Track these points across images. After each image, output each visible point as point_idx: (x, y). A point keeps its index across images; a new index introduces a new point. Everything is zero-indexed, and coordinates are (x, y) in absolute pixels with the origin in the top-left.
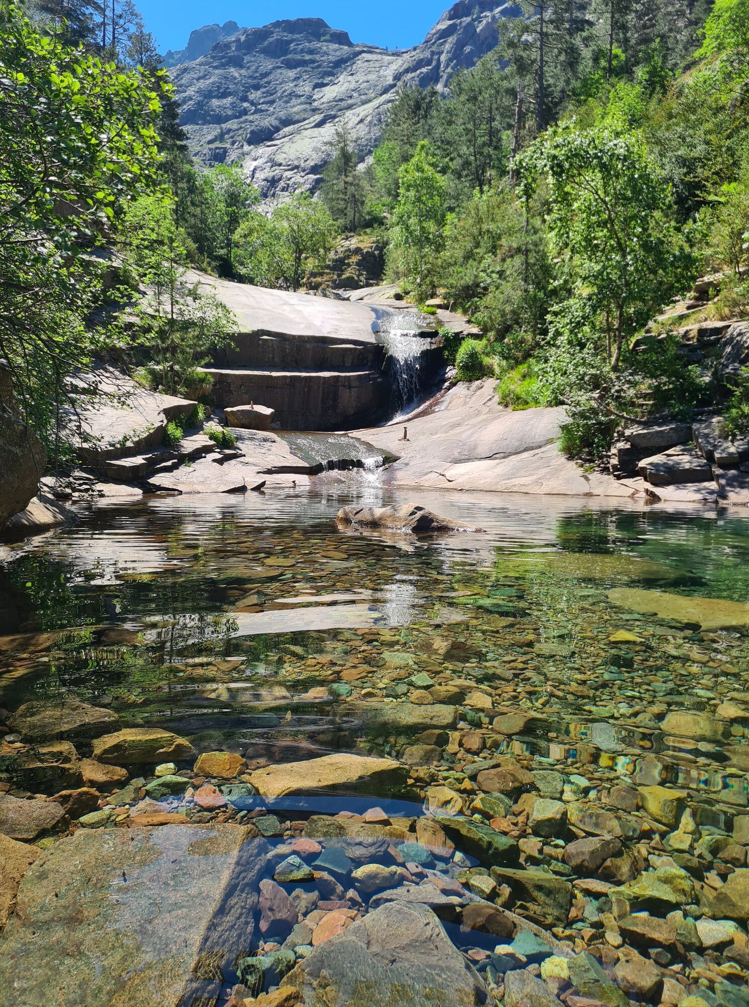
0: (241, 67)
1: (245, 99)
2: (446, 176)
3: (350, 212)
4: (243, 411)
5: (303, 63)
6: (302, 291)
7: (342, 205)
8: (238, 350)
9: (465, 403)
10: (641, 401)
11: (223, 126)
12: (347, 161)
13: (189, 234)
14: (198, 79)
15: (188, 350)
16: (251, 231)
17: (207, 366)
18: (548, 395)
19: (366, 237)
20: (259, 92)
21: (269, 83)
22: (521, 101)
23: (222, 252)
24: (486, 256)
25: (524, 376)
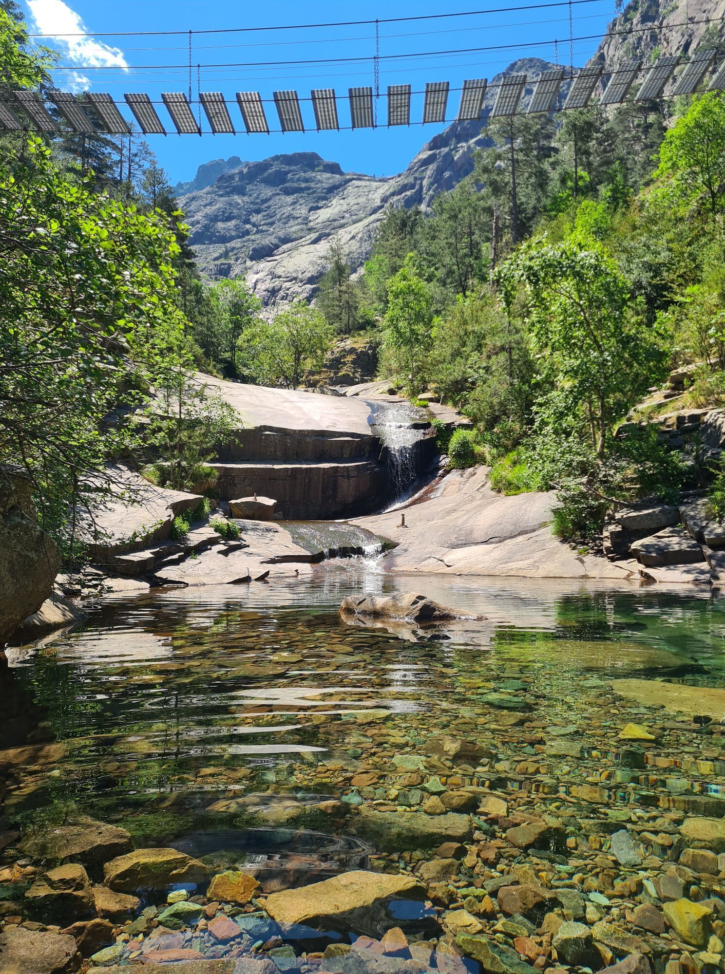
0: (244, 194)
1: (247, 221)
2: (432, 283)
3: (344, 317)
4: (246, 502)
5: (299, 190)
6: (302, 388)
7: (337, 311)
8: (242, 446)
9: (460, 490)
10: (628, 485)
11: (228, 245)
12: (341, 272)
13: (196, 340)
14: (205, 206)
15: (195, 446)
16: (254, 336)
17: (212, 461)
18: (538, 481)
19: (360, 339)
20: (260, 216)
21: (269, 207)
22: (497, 218)
23: (227, 355)
24: (472, 354)
25: (515, 463)
